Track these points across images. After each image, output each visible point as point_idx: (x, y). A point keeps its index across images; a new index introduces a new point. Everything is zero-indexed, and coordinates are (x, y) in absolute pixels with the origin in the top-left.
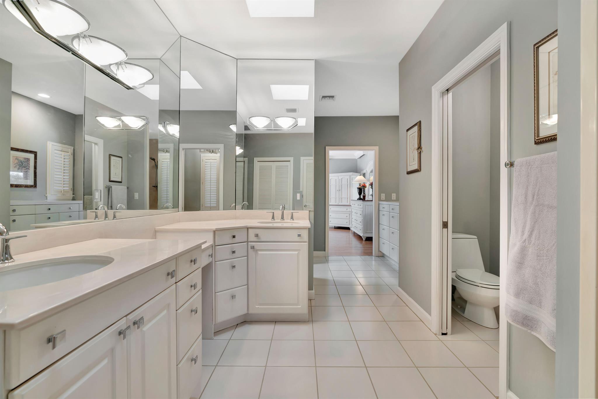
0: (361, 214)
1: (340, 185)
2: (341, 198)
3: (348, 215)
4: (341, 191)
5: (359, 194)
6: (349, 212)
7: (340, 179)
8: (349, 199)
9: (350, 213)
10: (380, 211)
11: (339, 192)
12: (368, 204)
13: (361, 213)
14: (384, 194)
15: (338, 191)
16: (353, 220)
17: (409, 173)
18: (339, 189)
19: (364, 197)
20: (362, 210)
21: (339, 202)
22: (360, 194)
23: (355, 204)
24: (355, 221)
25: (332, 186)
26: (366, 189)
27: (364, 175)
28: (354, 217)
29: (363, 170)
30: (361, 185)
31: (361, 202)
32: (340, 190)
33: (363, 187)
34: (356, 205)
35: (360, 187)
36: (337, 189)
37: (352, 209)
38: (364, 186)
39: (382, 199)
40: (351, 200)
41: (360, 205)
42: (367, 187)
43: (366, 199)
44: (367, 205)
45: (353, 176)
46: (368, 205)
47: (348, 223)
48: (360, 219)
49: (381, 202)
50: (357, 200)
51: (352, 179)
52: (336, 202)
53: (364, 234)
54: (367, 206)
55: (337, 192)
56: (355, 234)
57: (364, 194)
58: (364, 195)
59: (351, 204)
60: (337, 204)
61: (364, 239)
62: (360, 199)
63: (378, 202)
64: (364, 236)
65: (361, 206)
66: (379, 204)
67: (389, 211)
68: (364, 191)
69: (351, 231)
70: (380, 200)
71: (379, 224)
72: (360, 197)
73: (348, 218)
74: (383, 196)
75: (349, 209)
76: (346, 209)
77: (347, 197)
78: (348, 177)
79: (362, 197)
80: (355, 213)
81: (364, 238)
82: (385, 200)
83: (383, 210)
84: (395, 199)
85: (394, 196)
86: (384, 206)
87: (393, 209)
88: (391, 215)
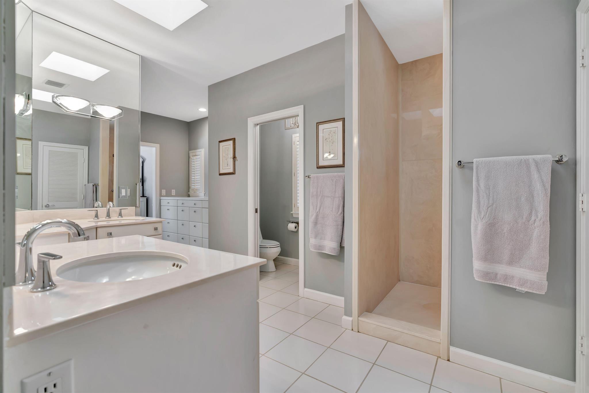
10: (161, 206)
14: (165, 190)
17: (220, 174)
39: (162, 195)
49: (162, 198)
66: (160, 200)
67: (176, 205)
70: (161, 195)
74: (164, 192)
82: (167, 196)
83: (168, 205)
84: (174, 195)
85: (173, 192)
86: (169, 201)
87: (183, 204)
88: (180, 209)
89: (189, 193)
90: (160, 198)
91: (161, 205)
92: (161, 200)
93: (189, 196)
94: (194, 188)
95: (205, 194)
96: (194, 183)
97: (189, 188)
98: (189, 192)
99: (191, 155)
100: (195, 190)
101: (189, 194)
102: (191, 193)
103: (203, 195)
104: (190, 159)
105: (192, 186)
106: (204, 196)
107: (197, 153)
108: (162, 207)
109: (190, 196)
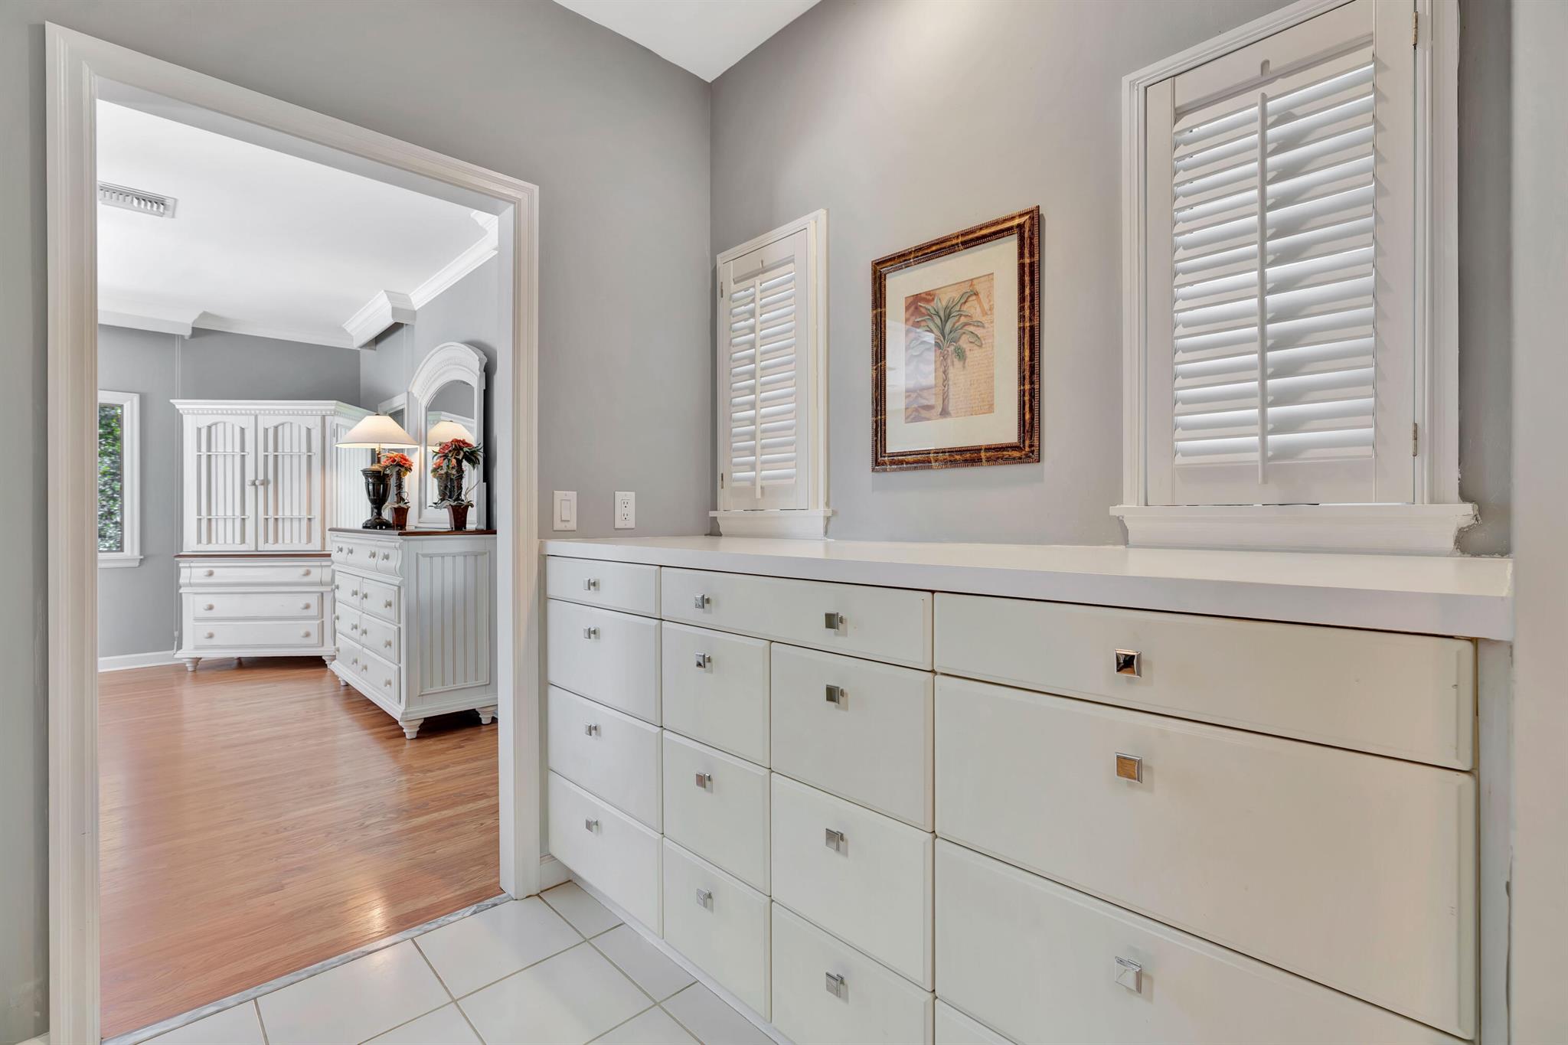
0: (389, 604)
1: (266, 457)
2: (271, 523)
3: (313, 600)
4: (271, 487)
5: (373, 502)
6: (321, 584)
7: (266, 430)
8: (316, 525)
9: (322, 589)
10: (550, 606)
11: (261, 489)
12: (430, 552)
13: (392, 598)
14: (572, 495)
15: (254, 484)
16: (343, 626)
18: (261, 477)
19: (401, 513)
20: (397, 581)
21: (261, 539)
22: (378, 500)
23: (351, 552)
24: (356, 634)
25: (221, 460)
26: (410, 481)
27: (397, 416)
28: (348, 614)
29: (389, 397)
30: (383, 460)
31: (389, 541)
32: (265, 483)
33: (397, 469)
34: (361, 556)
35: (376, 467)
36: (250, 476)
37: (337, 573)
38: (398, 465)
40: (330, 530)
41: (387, 557)
42: (415, 468)
43: (412, 523)
44: (424, 556)
45: (338, 420)
46: (431, 557)
47: (314, 639)
48: (384, 627)
49: (554, 546)
50: (360, 527)
51: (335, 433)
52: (243, 541)
53: (408, 704)
54: (424, 563)
55: (250, 491)
56: (357, 702)
57: (401, 499)
58: (402, 505)
59: (331, 548)
60: (249, 547)
61: (410, 732)
62: (377, 524)
63: (536, 542)
64: (410, 717)
65: (395, 562)
66: (543, 558)
67: (652, 611)
68: (400, 486)
69: (328, 673)
70: (547, 530)
71: (544, 684)
72: (379, 514)
73: (314, 611)
74: (566, 505)
75: (319, 572)
76: (302, 571)
77: (310, 511)
78: (315, 423)
79: (387, 514)
80: (355, 593)
81: (410, 727)
82: (582, 533)
83: (591, 596)
84: (631, 524)
85: (626, 507)
86: (594, 571)
87: (705, 602)
88: (683, 644)
89: (712, 514)
90: (541, 548)
91: (552, 591)
92: (551, 562)
93: (714, 531)
94: (753, 481)
95: (828, 519)
96: (752, 451)
97: (713, 478)
98: (715, 508)
99: (728, 272)
100: (758, 495)
101: (715, 519)
102: (729, 511)
103: (821, 524)
104: (722, 304)
105: (738, 471)
106: (826, 532)
107: (774, 253)
108: (553, 607)
109: (721, 535)
